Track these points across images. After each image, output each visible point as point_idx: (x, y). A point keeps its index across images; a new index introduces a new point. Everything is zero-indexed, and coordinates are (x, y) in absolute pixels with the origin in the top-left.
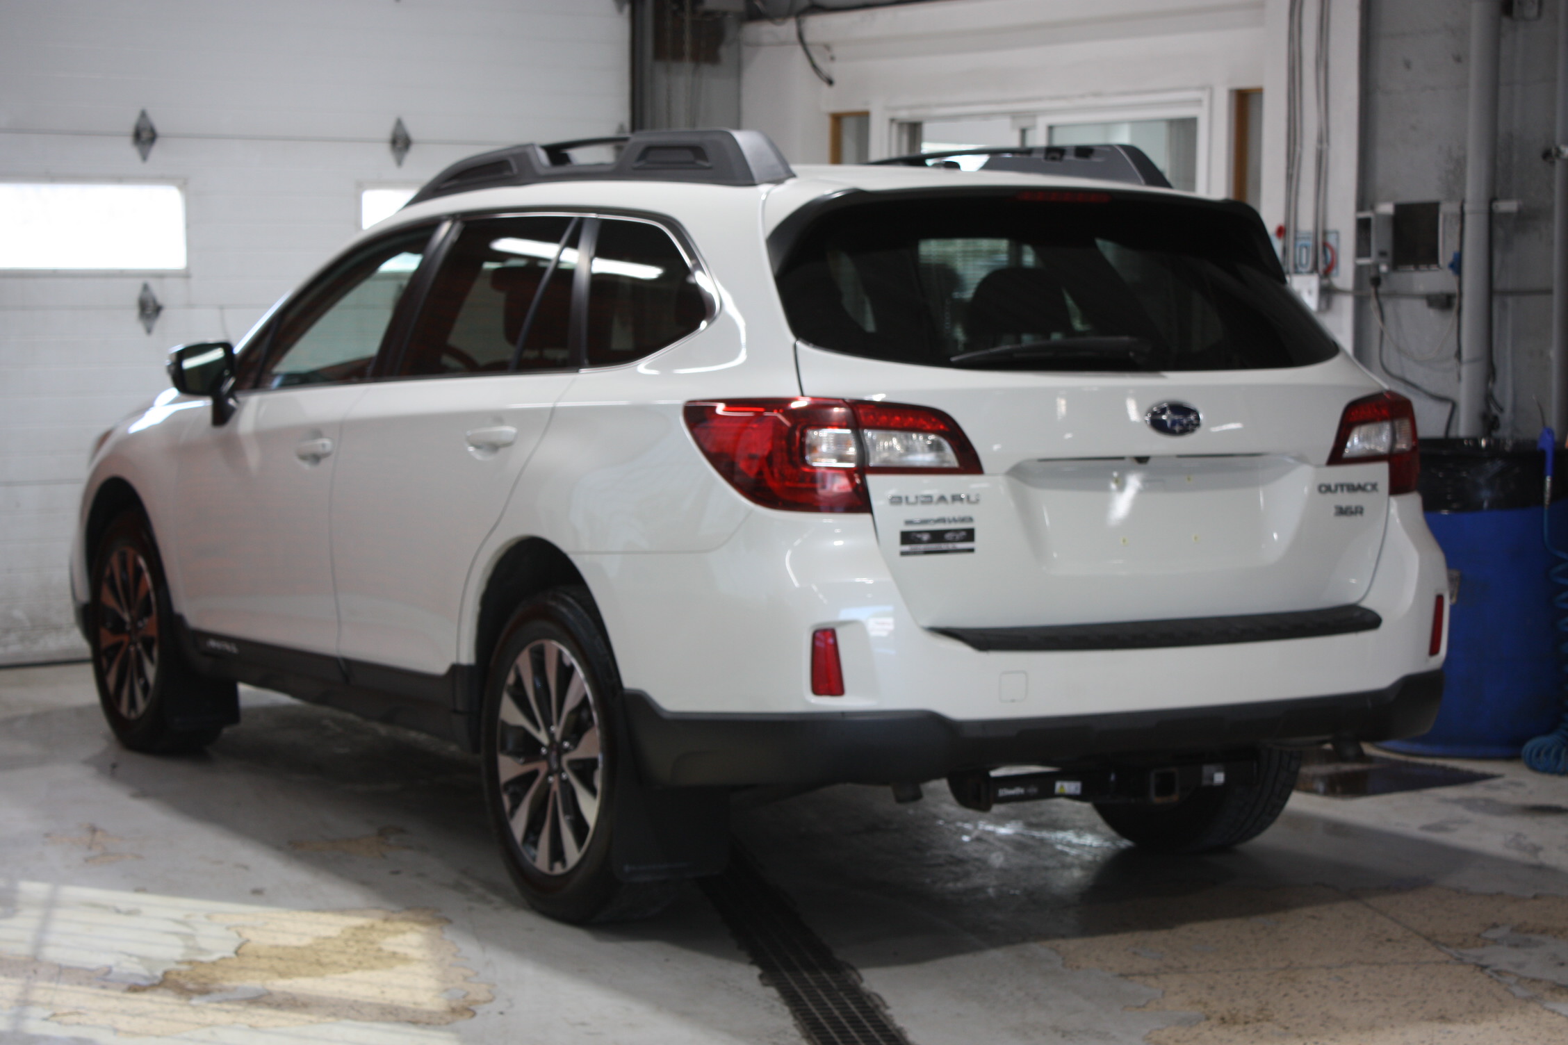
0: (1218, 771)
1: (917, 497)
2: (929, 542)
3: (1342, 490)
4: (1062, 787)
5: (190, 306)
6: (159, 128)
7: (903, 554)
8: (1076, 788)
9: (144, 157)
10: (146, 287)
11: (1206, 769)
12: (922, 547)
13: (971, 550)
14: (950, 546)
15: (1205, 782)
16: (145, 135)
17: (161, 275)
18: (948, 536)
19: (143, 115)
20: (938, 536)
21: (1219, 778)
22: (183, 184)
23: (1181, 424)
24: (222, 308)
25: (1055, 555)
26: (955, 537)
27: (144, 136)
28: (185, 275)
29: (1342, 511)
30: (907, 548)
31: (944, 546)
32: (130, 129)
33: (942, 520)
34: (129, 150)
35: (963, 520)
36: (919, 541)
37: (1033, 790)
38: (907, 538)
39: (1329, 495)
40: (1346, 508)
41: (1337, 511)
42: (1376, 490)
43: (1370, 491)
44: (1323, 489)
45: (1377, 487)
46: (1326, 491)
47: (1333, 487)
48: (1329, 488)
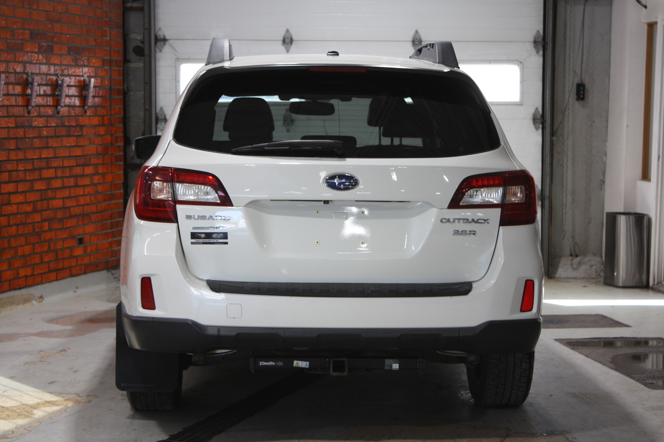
0: (395, 363)
1: (198, 216)
2: (205, 238)
3: (459, 222)
4: (297, 364)
6: (294, 37)
7: (192, 243)
8: (306, 365)
9: (288, 50)
11: (387, 361)
12: (201, 240)
13: (226, 243)
14: (215, 241)
15: (386, 368)
16: (288, 41)
18: (214, 236)
19: (288, 31)
20: (209, 236)
21: (396, 366)
23: (344, 185)
26: (217, 236)
29: (457, 233)
30: (194, 241)
31: (212, 241)
32: (281, 38)
35: (221, 228)
36: (200, 238)
37: (280, 364)
38: (194, 236)
39: (448, 224)
40: (462, 231)
41: (454, 232)
42: (488, 223)
43: (482, 223)
44: (444, 221)
45: (488, 221)
46: (446, 222)
47: (452, 220)
48: (448, 221)
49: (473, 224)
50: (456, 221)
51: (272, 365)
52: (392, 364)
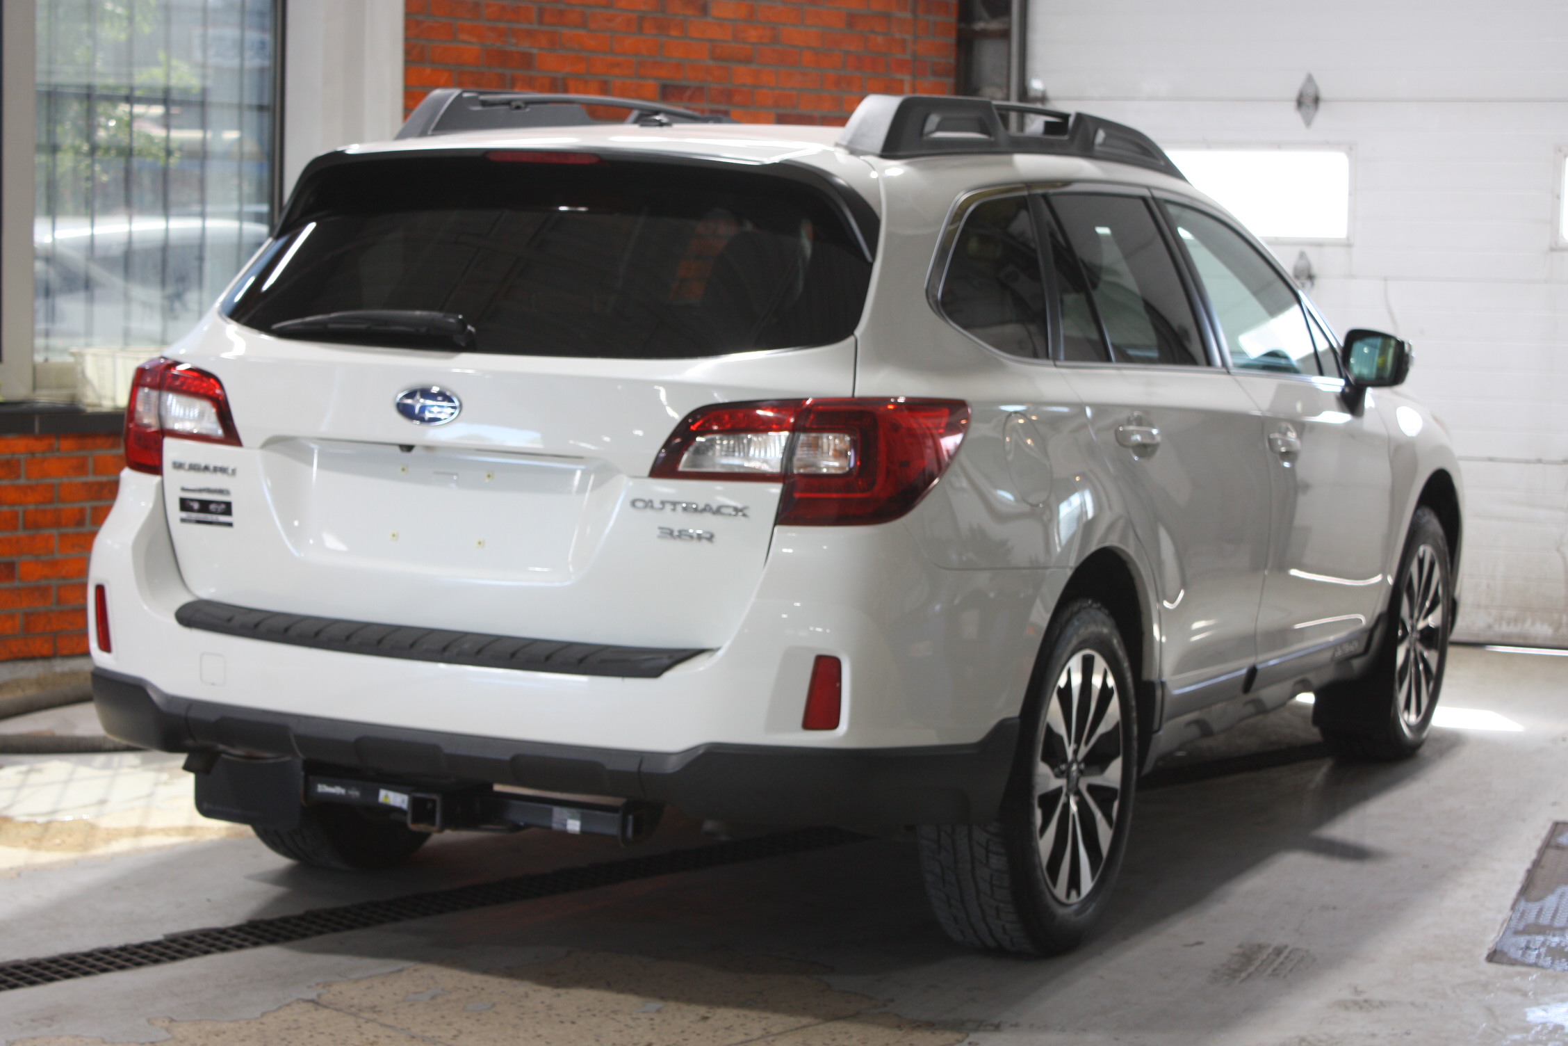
0: (573, 817)
1: (190, 463)
2: (199, 511)
3: (673, 509)
4: (386, 796)
5: (1350, 276)
6: (1324, 94)
7: (183, 520)
8: (403, 801)
9: (1308, 123)
10: (1302, 255)
11: (557, 812)
12: (195, 516)
13: (230, 525)
14: (215, 518)
15: (556, 826)
16: (1307, 101)
17: (1319, 244)
18: (213, 507)
19: (1310, 79)
20: (205, 506)
21: (574, 825)
22: (1351, 149)
23: (431, 412)
24: (1386, 279)
25: (311, 541)
26: (217, 509)
27: (1309, 101)
28: (1348, 245)
29: (669, 533)
30: (184, 515)
31: (210, 517)
32: (1294, 94)
33: (209, 491)
34: (1293, 117)
35: (221, 492)
36: (193, 510)
37: (355, 793)
38: (185, 505)
39: (649, 512)
40: (680, 532)
41: (662, 532)
42: (744, 515)
43: (730, 515)
44: (640, 504)
45: (746, 512)
46: (646, 507)
47: (657, 504)
48: (649, 504)
49: (708, 517)
50: (669, 507)
51: (340, 796)
52: (566, 820)
